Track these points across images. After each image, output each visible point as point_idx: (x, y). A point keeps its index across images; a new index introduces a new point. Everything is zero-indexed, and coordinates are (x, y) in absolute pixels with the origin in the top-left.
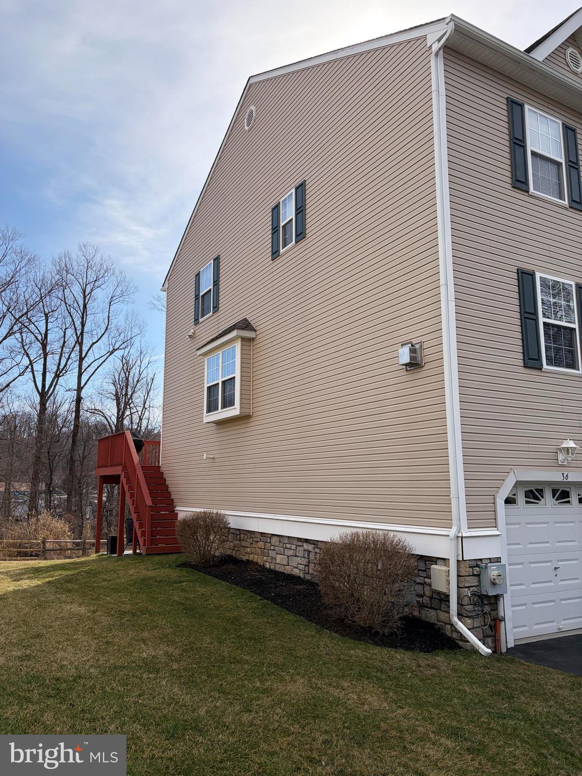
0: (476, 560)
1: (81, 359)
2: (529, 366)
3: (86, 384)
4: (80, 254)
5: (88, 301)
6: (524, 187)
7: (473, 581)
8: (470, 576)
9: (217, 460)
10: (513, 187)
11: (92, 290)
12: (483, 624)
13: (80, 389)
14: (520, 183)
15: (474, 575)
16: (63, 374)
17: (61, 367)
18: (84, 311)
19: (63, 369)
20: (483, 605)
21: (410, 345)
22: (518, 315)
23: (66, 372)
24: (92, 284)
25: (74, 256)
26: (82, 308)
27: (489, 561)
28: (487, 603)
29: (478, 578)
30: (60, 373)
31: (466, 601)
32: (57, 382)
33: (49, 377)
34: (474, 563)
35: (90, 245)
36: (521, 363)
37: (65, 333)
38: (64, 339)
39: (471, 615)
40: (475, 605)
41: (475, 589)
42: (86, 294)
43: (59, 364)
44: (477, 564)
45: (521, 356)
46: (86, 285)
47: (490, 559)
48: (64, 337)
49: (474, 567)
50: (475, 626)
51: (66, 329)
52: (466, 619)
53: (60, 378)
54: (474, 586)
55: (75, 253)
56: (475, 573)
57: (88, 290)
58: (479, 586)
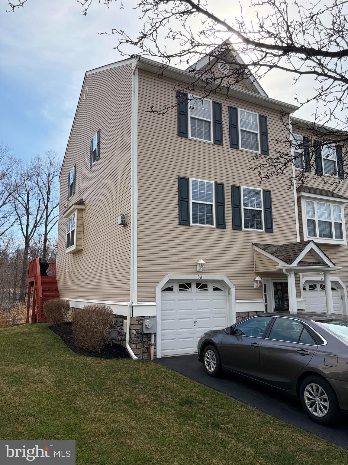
0: (141, 317)
1: (47, 217)
2: (181, 224)
3: (49, 231)
4: (46, 157)
5: (51, 183)
6: (185, 135)
7: (139, 327)
8: (136, 324)
9: (72, 273)
10: (178, 136)
11: (53, 177)
12: (143, 347)
13: (46, 234)
14: (182, 133)
15: (139, 324)
16: (39, 225)
17: (38, 221)
18: (48, 190)
19: (39, 222)
20: (143, 338)
21: (122, 215)
22: (177, 200)
23: (41, 224)
24: (52, 174)
25: (43, 158)
26: (47, 188)
27: (149, 318)
28: (146, 337)
29: (141, 325)
30: (37, 225)
31: (133, 336)
32: (35, 230)
33: (31, 226)
34: (139, 319)
35: (52, 152)
36: (177, 223)
37: (39, 202)
38: (39, 205)
39: (135, 342)
40: (138, 338)
41: (139, 330)
42: (50, 179)
43: (36, 220)
44: (142, 318)
45: (177, 219)
46: (50, 174)
47: (150, 316)
48: (39, 204)
49: (140, 320)
50: (138, 347)
51: (40, 200)
52: (133, 344)
53: (37, 228)
54: (139, 329)
55: (43, 156)
56: (139, 323)
57: (51, 177)
58: (142, 329)
